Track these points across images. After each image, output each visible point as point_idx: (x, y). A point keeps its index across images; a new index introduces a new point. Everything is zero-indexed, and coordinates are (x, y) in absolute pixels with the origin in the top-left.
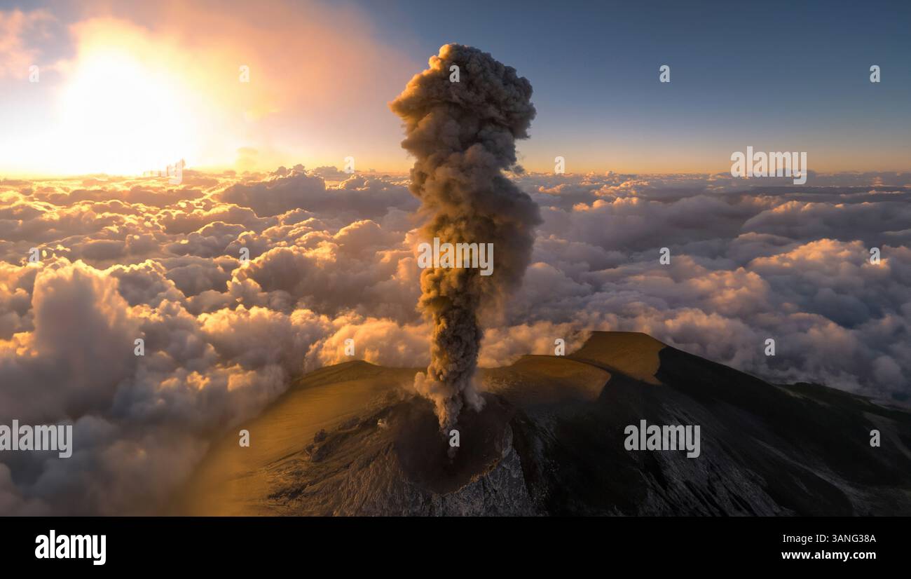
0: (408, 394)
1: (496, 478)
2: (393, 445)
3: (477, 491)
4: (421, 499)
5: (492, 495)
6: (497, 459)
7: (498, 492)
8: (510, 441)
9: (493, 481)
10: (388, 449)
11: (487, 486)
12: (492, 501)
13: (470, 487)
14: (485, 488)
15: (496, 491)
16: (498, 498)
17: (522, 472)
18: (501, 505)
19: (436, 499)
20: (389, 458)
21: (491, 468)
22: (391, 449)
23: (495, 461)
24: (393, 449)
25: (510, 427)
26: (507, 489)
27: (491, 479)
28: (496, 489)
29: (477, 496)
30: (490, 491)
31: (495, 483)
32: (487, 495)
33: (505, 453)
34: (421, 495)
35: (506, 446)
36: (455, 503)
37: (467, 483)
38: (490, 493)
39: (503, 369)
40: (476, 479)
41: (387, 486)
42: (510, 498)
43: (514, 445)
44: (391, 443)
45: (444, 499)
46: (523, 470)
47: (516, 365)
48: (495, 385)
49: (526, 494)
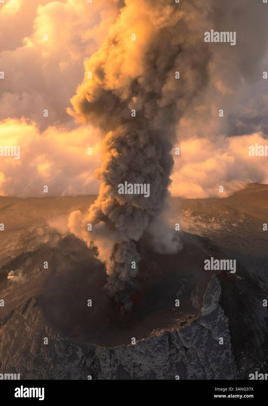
0: (54, 233)
1: (189, 335)
2: (34, 301)
3: (160, 346)
4: (80, 353)
5: (181, 352)
6: (193, 316)
7: (190, 351)
8: (216, 297)
9: (184, 338)
10: (27, 306)
11: (175, 342)
12: (179, 358)
13: (149, 342)
14: (171, 343)
15: (186, 349)
16: (189, 356)
17: (229, 337)
18: (192, 363)
19: (100, 351)
20: (29, 316)
21: (182, 324)
22: (31, 305)
23: (190, 318)
24: (35, 305)
25: (217, 282)
26: (204, 350)
27: (181, 336)
28: (188, 347)
29: (159, 350)
30: (178, 348)
31: (187, 341)
32: (173, 351)
33: (205, 311)
34: (80, 350)
35: (209, 302)
36: (129, 355)
37: (145, 337)
38: (177, 351)
39: (214, 201)
40: (159, 333)
41: (29, 347)
42: (207, 359)
43: (222, 303)
44: (30, 300)
45: (112, 352)
46: (231, 333)
47: (236, 196)
48: (199, 223)
49: (231, 360)
